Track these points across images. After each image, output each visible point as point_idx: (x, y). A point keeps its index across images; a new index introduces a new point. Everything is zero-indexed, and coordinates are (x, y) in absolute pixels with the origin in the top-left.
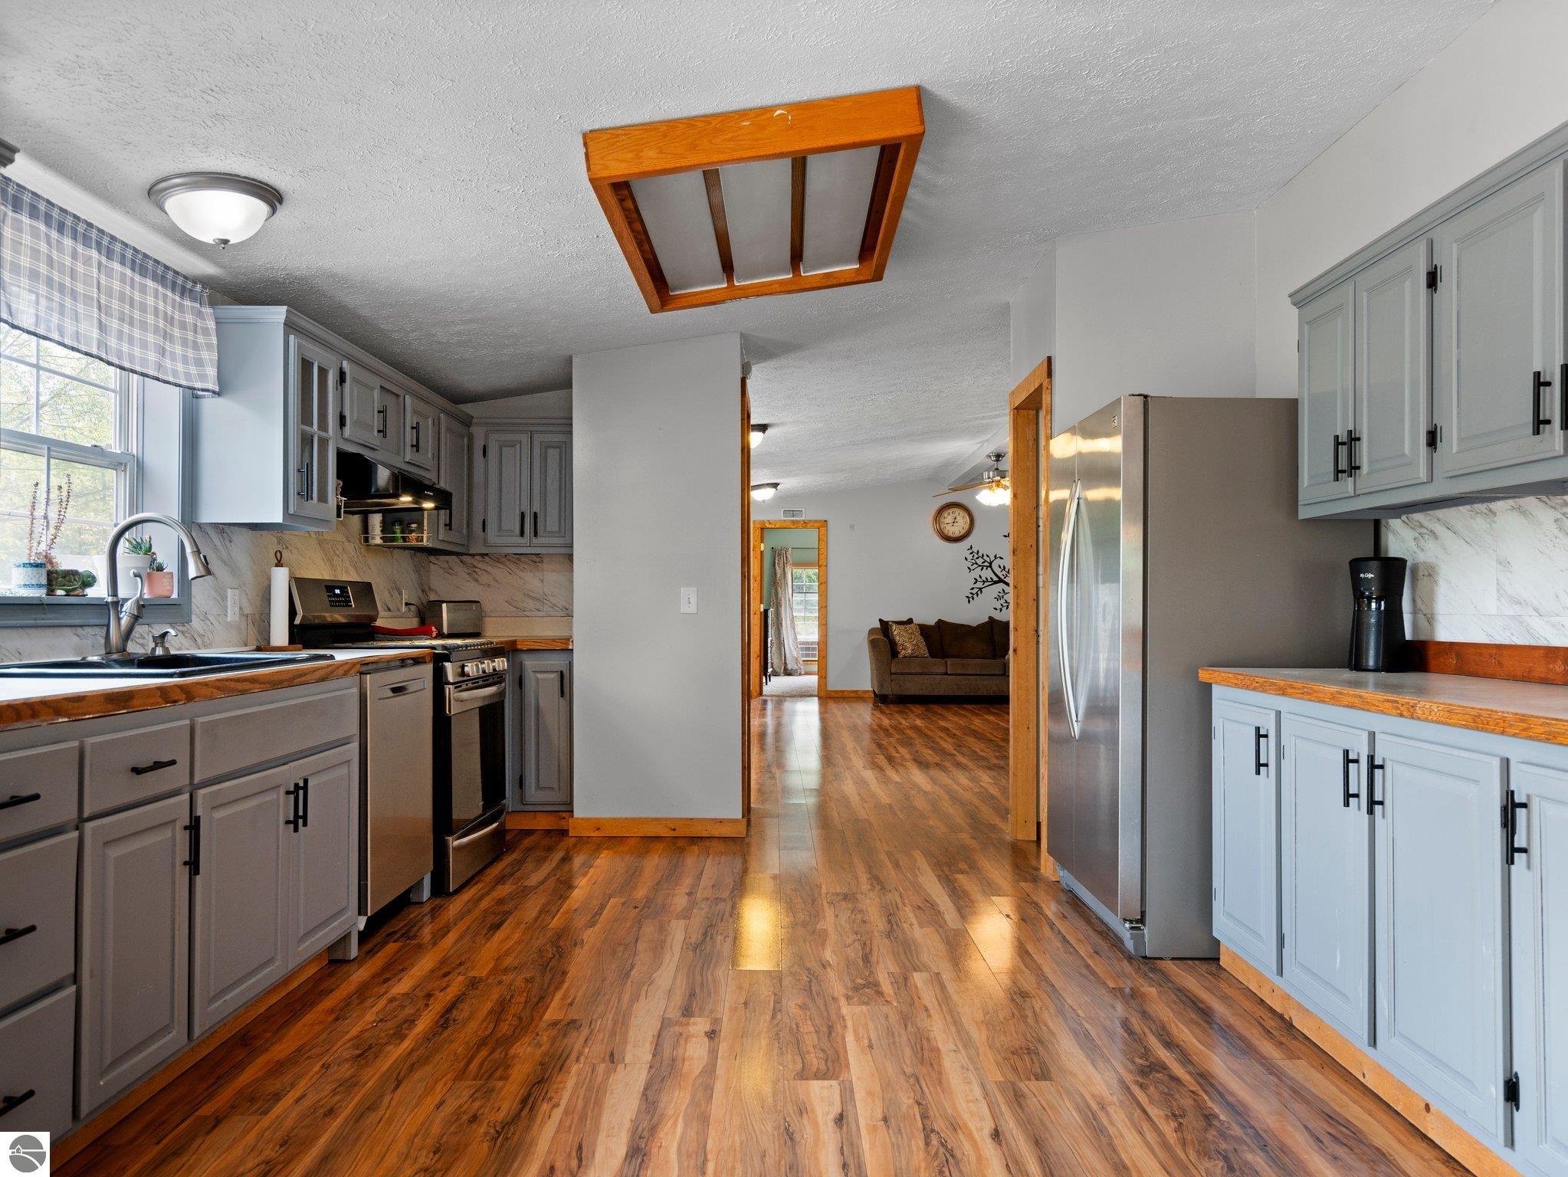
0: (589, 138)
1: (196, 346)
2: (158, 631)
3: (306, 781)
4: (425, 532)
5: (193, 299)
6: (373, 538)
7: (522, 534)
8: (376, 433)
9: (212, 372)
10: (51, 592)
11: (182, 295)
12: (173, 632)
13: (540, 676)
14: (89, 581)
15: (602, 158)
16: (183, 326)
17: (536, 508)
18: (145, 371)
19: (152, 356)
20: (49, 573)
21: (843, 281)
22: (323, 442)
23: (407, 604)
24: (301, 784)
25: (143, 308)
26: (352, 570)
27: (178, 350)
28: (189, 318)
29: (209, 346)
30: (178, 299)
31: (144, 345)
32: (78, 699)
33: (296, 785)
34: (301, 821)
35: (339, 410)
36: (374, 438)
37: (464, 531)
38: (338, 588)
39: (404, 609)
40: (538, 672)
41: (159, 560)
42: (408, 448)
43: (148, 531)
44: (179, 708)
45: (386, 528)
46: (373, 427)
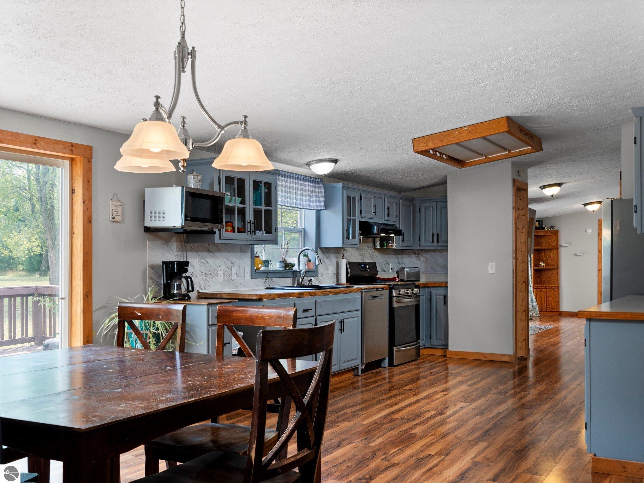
0: (414, 140)
1: (319, 197)
2: (310, 278)
3: (344, 319)
4: (394, 244)
5: (318, 184)
6: (377, 246)
7: (433, 242)
8: (373, 213)
9: (323, 204)
10: (285, 269)
11: (315, 183)
12: (313, 279)
13: (437, 297)
14: (293, 265)
15: (417, 146)
16: (315, 192)
17: (438, 232)
18: (306, 208)
19: (308, 203)
20: (285, 264)
21: (526, 153)
22: (354, 221)
23: (392, 269)
24: (343, 320)
25: (306, 190)
26: (369, 257)
27: (314, 199)
28: (317, 189)
29: (322, 196)
30: (314, 185)
31: (306, 201)
32: (293, 293)
33: (341, 320)
34: (342, 330)
35: (360, 208)
36: (372, 215)
37: (411, 242)
38: (363, 264)
39: (391, 271)
40: (436, 295)
41: (310, 259)
42: (386, 216)
43: (307, 252)
44: (313, 297)
45: (381, 242)
46: (371, 212)
